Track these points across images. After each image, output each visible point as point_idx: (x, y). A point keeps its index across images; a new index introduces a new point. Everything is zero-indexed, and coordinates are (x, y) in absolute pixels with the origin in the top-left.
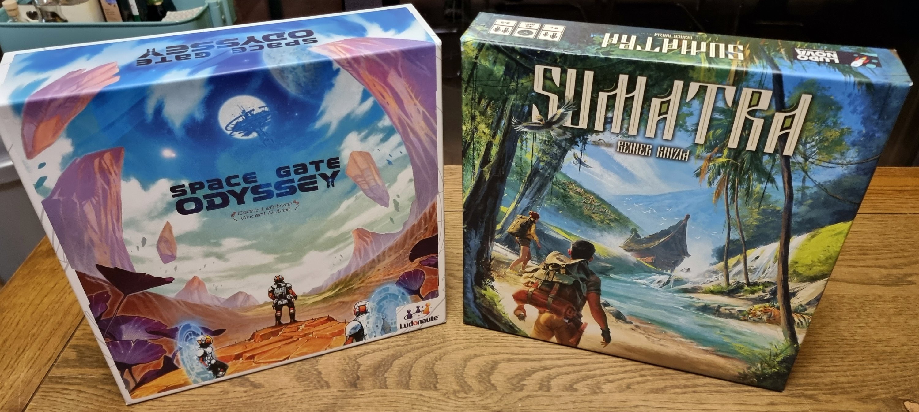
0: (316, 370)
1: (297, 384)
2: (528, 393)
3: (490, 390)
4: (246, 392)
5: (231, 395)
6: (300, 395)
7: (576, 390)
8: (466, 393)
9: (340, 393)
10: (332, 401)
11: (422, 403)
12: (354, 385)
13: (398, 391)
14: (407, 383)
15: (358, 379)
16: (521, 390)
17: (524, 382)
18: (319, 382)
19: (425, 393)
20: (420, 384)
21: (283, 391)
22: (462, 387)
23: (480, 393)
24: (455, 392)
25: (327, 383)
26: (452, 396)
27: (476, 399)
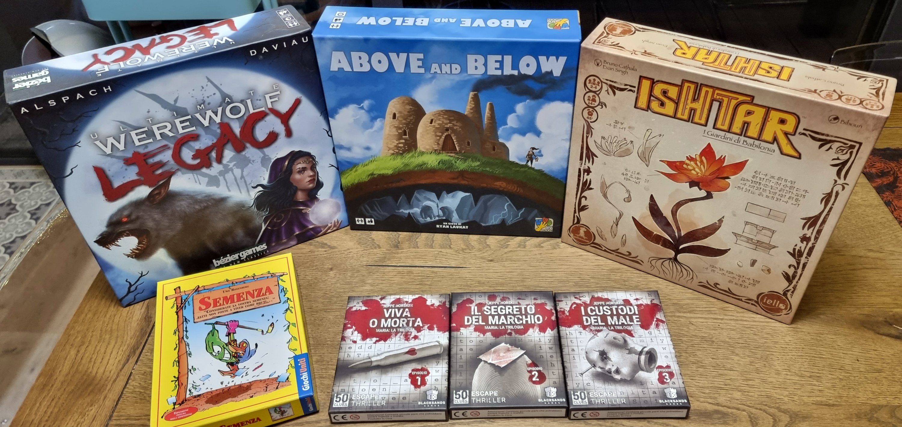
0: (371, 238)
1: (359, 246)
2: (510, 250)
3: (486, 248)
4: (325, 251)
5: (316, 253)
6: (361, 253)
7: (542, 247)
8: (470, 250)
9: (387, 251)
10: (383, 256)
11: (441, 256)
12: (397, 247)
13: (426, 249)
14: (432, 245)
15: (399, 243)
16: (506, 248)
17: (509, 243)
18: (373, 245)
19: (443, 250)
20: (440, 245)
21: (351, 250)
22: (467, 246)
23: (480, 250)
24: (463, 250)
25: (378, 245)
26: (461, 252)
27: (477, 253)
